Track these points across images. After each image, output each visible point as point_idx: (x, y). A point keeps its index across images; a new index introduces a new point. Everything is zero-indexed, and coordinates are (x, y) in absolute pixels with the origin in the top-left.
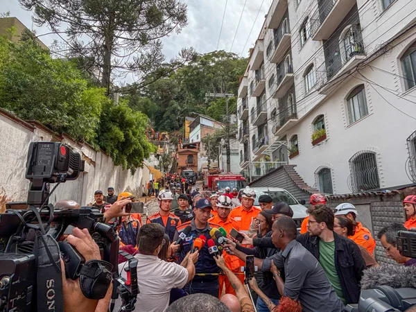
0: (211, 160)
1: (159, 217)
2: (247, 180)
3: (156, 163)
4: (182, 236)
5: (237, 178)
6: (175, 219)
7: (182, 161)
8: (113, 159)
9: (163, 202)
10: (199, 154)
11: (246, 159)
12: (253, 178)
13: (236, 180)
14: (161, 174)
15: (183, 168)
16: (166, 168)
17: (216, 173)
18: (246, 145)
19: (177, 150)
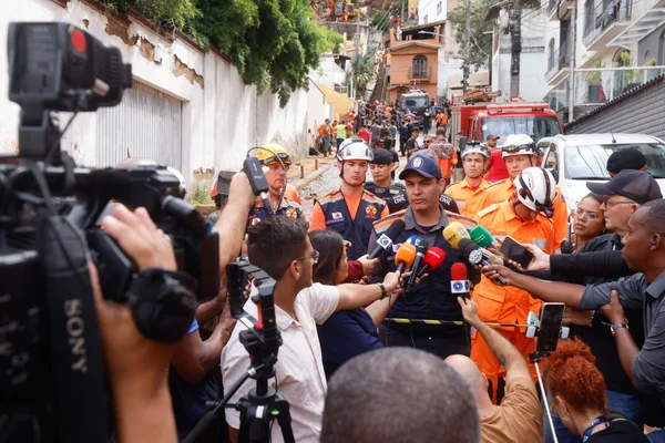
0: (472, 67)
1: (340, 197)
2: (560, 116)
3: (339, 76)
4: (384, 241)
5: (535, 110)
6: (376, 205)
7: (400, 71)
8: (239, 68)
9: (346, 166)
10: (441, 53)
11: (564, 62)
12: (577, 110)
13: (532, 117)
14: (351, 104)
15: (402, 89)
16: (361, 89)
17: (481, 101)
18: (565, 25)
19: (387, 43)
